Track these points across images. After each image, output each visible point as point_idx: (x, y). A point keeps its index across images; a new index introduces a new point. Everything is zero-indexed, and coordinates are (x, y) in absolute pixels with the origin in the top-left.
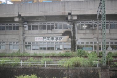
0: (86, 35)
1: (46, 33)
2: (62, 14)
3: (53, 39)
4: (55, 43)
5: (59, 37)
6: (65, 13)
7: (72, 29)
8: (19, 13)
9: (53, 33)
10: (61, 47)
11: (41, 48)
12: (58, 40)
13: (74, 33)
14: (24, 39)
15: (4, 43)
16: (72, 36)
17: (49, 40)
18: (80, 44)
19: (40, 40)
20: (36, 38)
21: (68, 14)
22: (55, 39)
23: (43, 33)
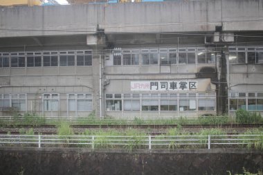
0: (249, 76)
1: (158, 72)
2: (200, 30)
3: (173, 86)
4: (178, 95)
5: (188, 82)
6: (208, 26)
7: (218, 64)
8: (100, 27)
9: (173, 72)
10: (193, 105)
11: (145, 108)
12: (186, 87)
13: (224, 73)
14: (105, 86)
15: (57, 95)
16: (219, 78)
17: (164, 89)
18: (237, 96)
19: (142, 89)
20: (133, 83)
21: (214, 29)
22: (178, 86)
23: (150, 72)
